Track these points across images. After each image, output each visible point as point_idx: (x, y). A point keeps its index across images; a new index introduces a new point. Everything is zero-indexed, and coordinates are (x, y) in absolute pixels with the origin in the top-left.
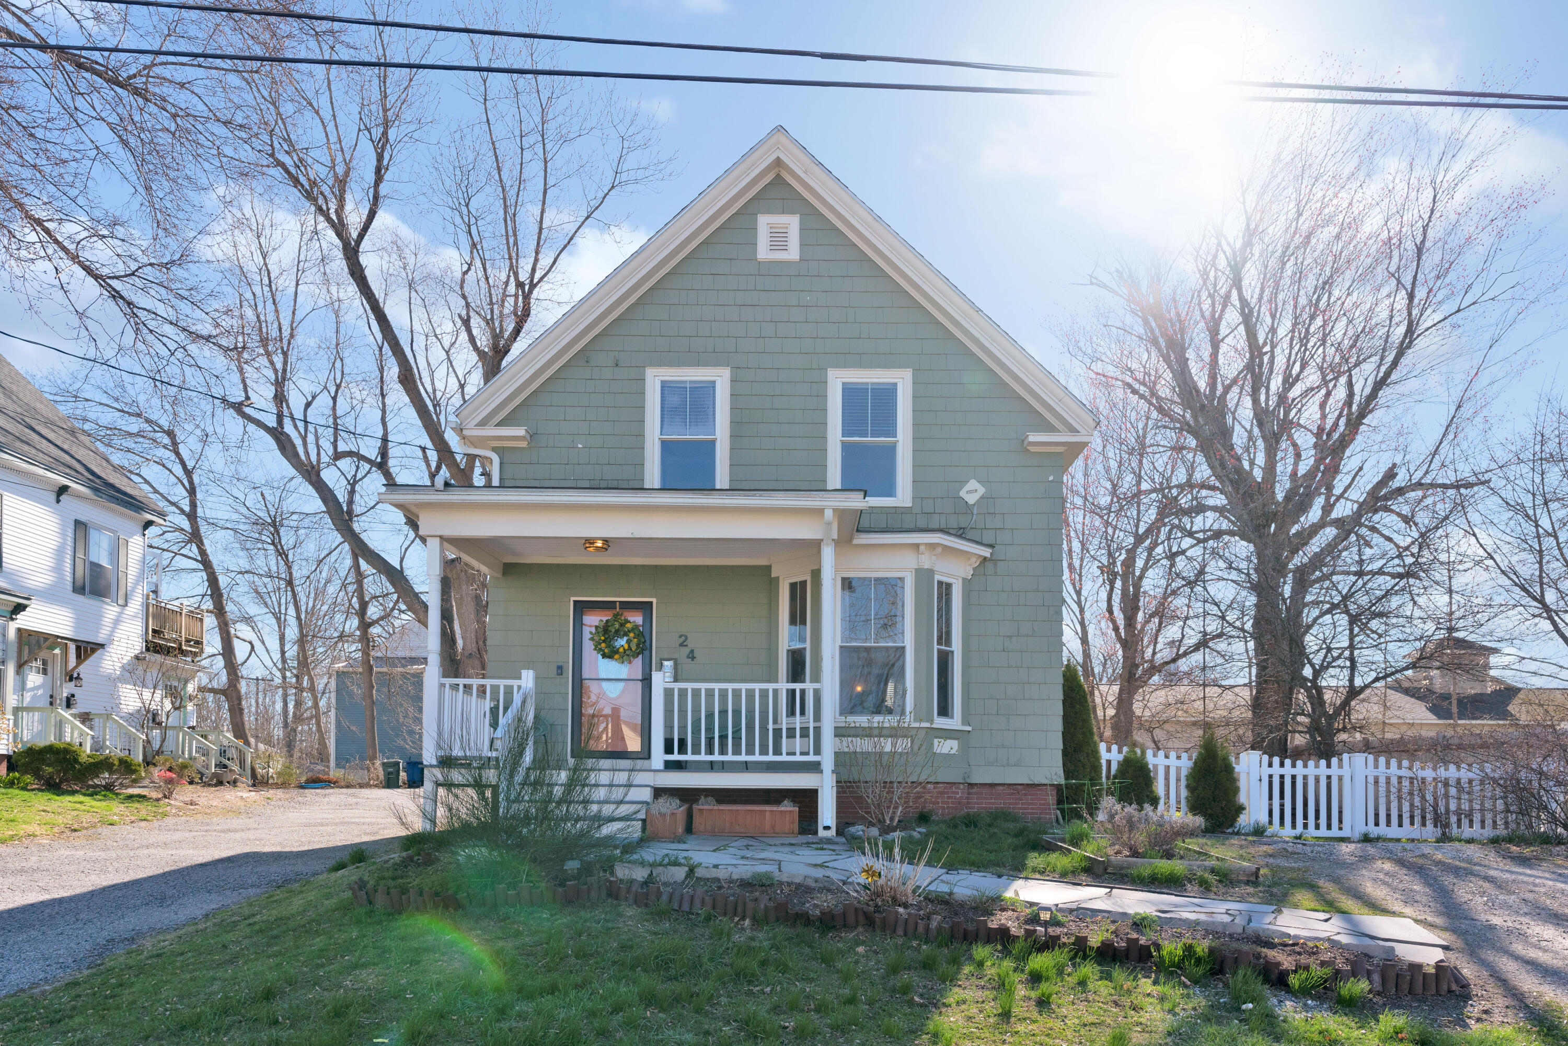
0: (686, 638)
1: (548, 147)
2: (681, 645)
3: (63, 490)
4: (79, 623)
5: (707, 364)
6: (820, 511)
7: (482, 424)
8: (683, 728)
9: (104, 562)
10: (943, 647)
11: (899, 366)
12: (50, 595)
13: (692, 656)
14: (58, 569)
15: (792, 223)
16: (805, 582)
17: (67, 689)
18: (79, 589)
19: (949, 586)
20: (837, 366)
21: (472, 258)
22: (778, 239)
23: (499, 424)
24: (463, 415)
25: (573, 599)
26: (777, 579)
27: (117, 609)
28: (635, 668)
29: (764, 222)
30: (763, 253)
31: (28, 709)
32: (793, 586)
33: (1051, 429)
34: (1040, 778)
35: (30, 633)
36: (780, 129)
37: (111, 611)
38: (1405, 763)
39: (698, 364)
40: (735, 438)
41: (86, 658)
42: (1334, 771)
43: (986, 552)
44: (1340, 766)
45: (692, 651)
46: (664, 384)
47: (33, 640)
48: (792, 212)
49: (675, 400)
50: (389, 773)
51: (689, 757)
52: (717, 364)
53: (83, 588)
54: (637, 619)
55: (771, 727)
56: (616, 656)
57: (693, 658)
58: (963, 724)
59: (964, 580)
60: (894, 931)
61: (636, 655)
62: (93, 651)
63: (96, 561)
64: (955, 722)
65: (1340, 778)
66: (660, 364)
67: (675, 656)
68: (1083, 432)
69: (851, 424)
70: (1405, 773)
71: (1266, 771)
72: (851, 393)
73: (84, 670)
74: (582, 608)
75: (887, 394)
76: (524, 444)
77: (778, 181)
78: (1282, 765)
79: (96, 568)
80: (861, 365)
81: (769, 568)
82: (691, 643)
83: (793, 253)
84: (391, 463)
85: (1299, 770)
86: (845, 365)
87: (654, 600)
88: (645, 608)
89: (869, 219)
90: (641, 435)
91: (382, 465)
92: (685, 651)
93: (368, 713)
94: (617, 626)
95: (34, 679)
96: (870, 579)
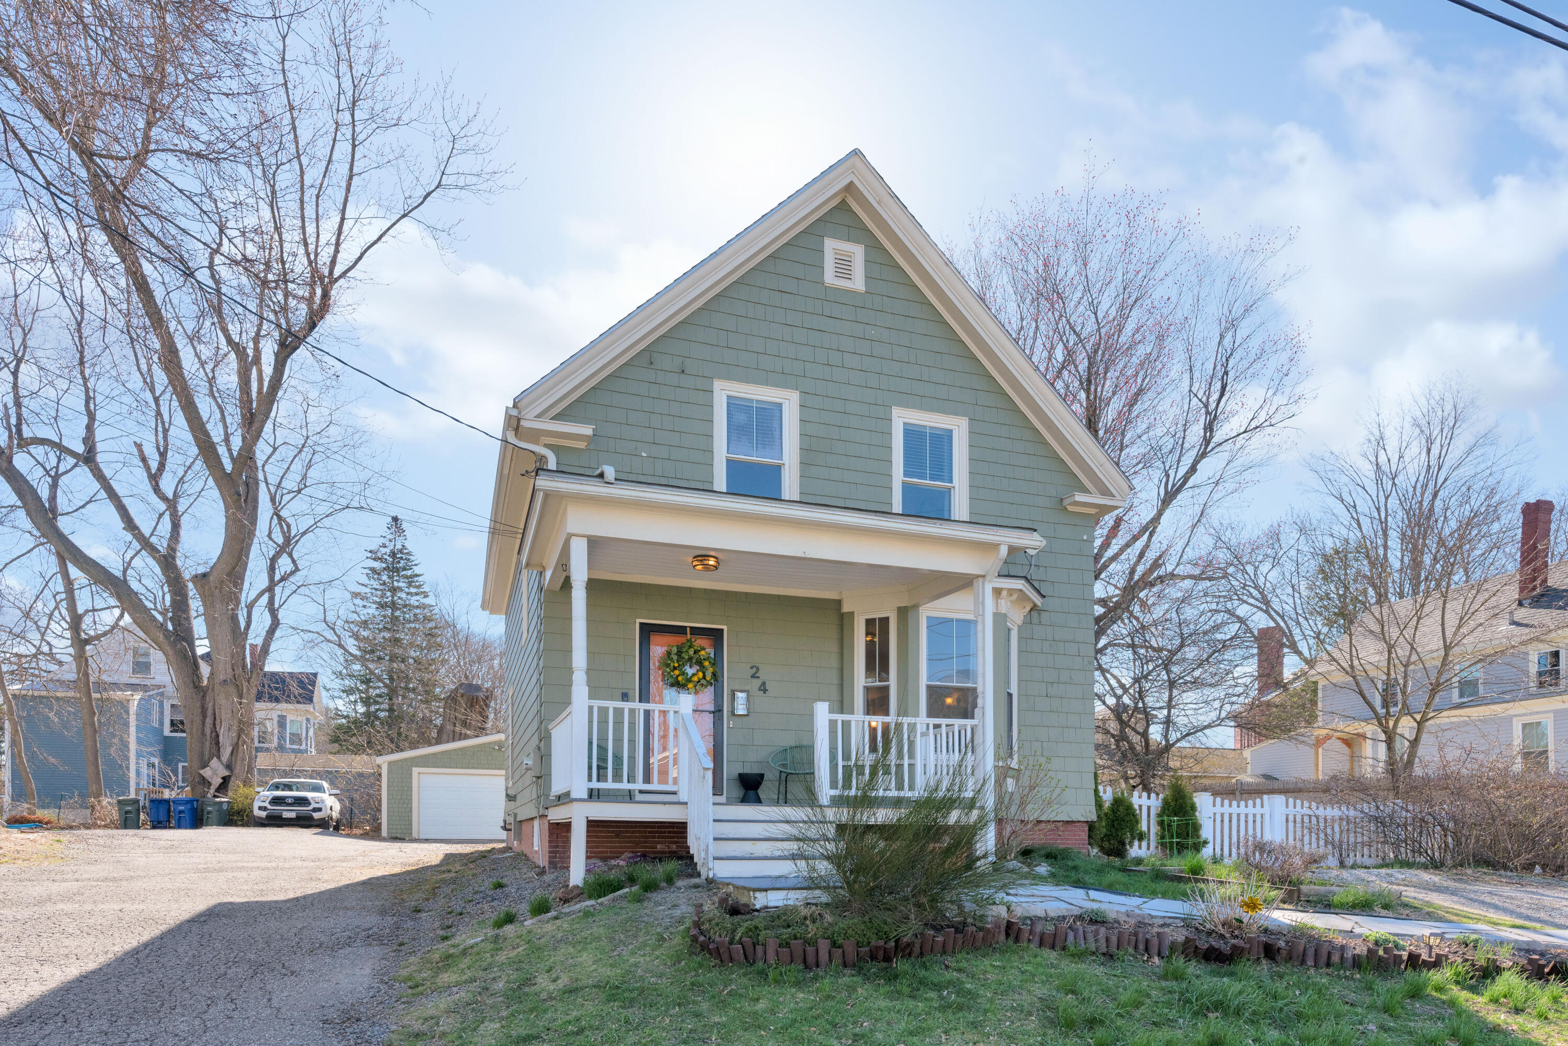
0: (758, 669)
1: (358, 129)
2: (753, 676)
5: (776, 385)
6: (995, 546)
7: (541, 416)
11: (956, 413)
13: (763, 689)
15: (857, 252)
16: (887, 619)
20: (900, 405)
21: (221, 239)
22: (844, 266)
25: (638, 621)
26: (852, 614)
28: (707, 697)
29: (831, 246)
30: (829, 277)
32: (870, 623)
33: (1086, 491)
36: (856, 153)
38: (1306, 804)
39: (766, 383)
40: (805, 464)
42: (1258, 811)
43: (1040, 602)
44: (1262, 806)
45: (764, 684)
46: (731, 400)
48: (857, 242)
49: (741, 418)
50: (126, 812)
52: (783, 386)
55: (841, 763)
56: (690, 685)
57: (765, 691)
58: (1018, 764)
59: (1019, 627)
60: (1303, 962)
61: (708, 685)
64: (1015, 761)
65: (1262, 816)
66: (728, 377)
67: (746, 688)
68: (1118, 497)
69: (913, 465)
70: (1306, 811)
72: (912, 434)
74: (647, 631)
75: (943, 439)
76: (582, 445)
77: (843, 206)
78: (1230, 806)
80: (922, 408)
81: (839, 603)
82: (762, 675)
83: (858, 283)
84: (100, 458)
86: (908, 405)
87: (725, 628)
88: (716, 636)
89: (941, 263)
90: (710, 451)
91: (89, 458)
92: (757, 683)
93: (89, 743)
94: (691, 652)
96: (951, 620)
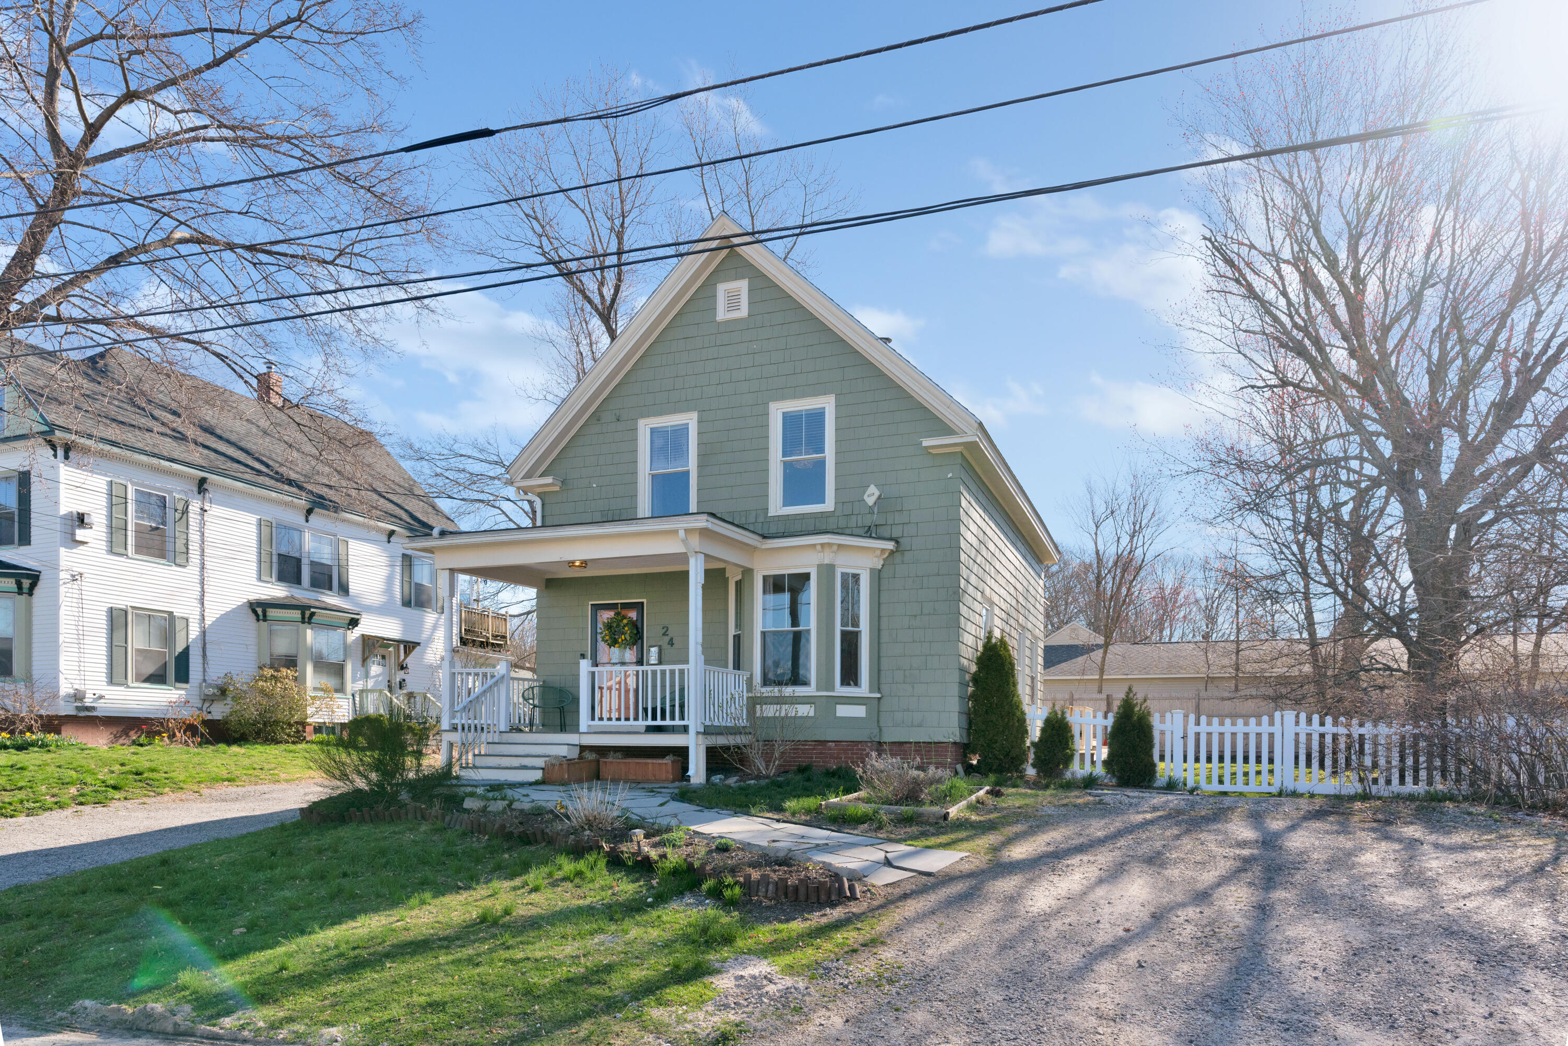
0: (668, 629)
2: (664, 634)
3: (391, 533)
4: (406, 627)
5: (682, 411)
7: (528, 476)
8: (663, 699)
9: (426, 582)
10: (850, 628)
11: (825, 393)
12: (382, 610)
13: (671, 643)
14: (389, 590)
15: (742, 285)
16: (744, 580)
17: (400, 675)
18: (407, 603)
19: (856, 577)
20: (776, 399)
22: (733, 304)
23: (542, 475)
24: (512, 471)
25: (591, 602)
27: (436, 616)
28: (632, 653)
29: (722, 289)
30: (721, 314)
31: (372, 691)
32: (737, 584)
34: (939, 736)
35: (369, 637)
37: (430, 617)
38: (1341, 722)
40: (700, 466)
41: (410, 652)
42: (1265, 728)
43: (890, 545)
44: (1272, 723)
45: (671, 639)
46: (653, 431)
47: (370, 642)
48: (743, 278)
49: (660, 442)
51: (668, 722)
52: (688, 410)
53: (410, 602)
54: (633, 615)
56: (617, 645)
57: (672, 644)
58: (871, 692)
59: (872, 570)
61: (634, 644)
62: (414, 648)
63: (419, 582)
64: (863, 689)
65: (1271, 735)
66: (649, 414)
67: (660, 643)
68: (969, 433)
69: (789, 446)
70: (1340, 730)
71: (1192, 729)
72: (790, 420)
73: (410, 661)
74: (596, 608)
75: (817, 417)
76: (558, 489)
77: (732, 254)
79: (419, 587)
80: (795, 397)
82: (671, 635)
83: (743, 312)
85: (1215, 728)
86: (783, 398)
87: (645, 601)
88: (639, 607)
90: (635, 473)
92: (667, 639)
94: (618, 622)
95: (375, 669)
96: (785, 575)
